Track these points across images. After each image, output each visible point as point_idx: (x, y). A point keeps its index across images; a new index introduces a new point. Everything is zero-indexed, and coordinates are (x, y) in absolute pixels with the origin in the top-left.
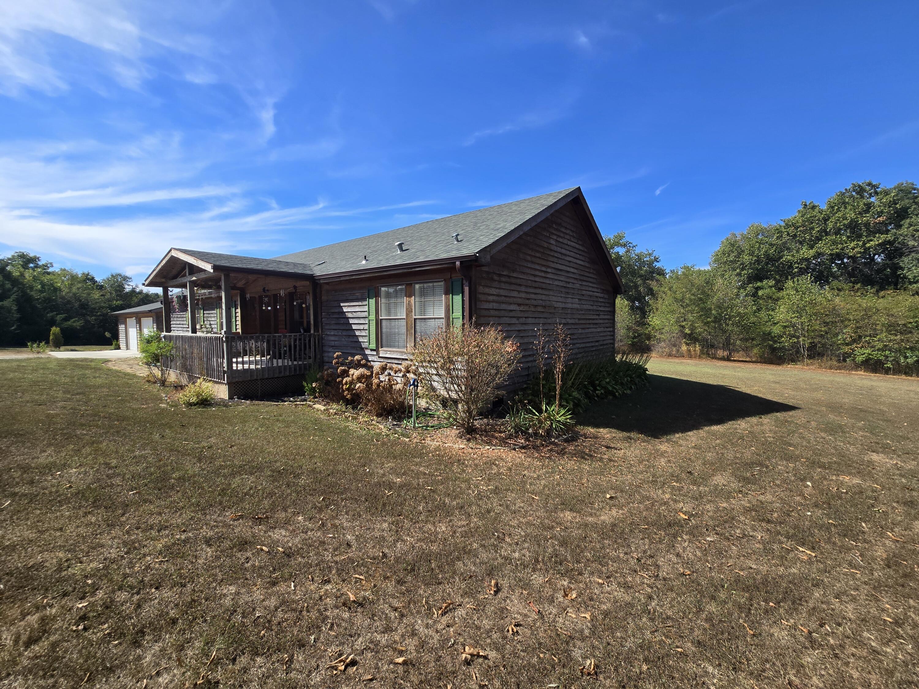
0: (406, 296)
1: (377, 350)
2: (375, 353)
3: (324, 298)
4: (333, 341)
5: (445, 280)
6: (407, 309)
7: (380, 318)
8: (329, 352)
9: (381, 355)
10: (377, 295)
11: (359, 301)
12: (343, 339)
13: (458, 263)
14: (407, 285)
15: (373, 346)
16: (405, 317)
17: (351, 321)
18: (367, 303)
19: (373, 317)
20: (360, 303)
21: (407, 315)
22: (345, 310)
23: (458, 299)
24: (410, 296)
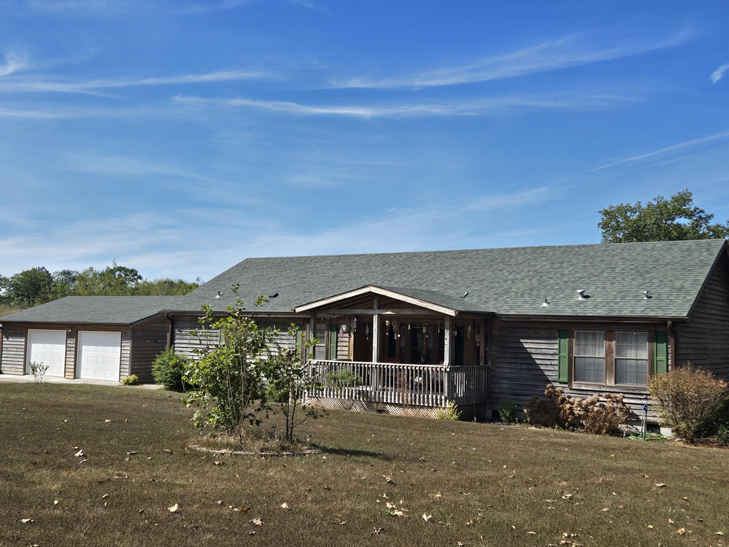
0: (606, 340)
1: (569, 383)
2: (567, 386)
3: (494, 332)
4: (508, 373)
5: (649, 332)
6: (606, 351)
7: (574, 355)
8: (500, 383)
9: (574, 388)
10: (571, 336)
11: (546, 340)
12: (523, 372)
13: (669, 323)
14: (607, 331)
15: (565, 379)
16: (604, 356)
17: (534, 356)
18: (557, 341)
19: (565, 354)
20: (548, 342)
21: (606, 355)
22: (526, 346)
23: (662, 346)
24: (611, 340)
